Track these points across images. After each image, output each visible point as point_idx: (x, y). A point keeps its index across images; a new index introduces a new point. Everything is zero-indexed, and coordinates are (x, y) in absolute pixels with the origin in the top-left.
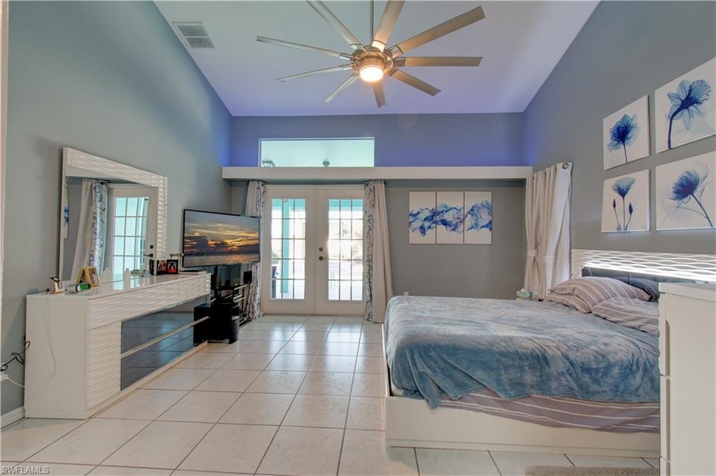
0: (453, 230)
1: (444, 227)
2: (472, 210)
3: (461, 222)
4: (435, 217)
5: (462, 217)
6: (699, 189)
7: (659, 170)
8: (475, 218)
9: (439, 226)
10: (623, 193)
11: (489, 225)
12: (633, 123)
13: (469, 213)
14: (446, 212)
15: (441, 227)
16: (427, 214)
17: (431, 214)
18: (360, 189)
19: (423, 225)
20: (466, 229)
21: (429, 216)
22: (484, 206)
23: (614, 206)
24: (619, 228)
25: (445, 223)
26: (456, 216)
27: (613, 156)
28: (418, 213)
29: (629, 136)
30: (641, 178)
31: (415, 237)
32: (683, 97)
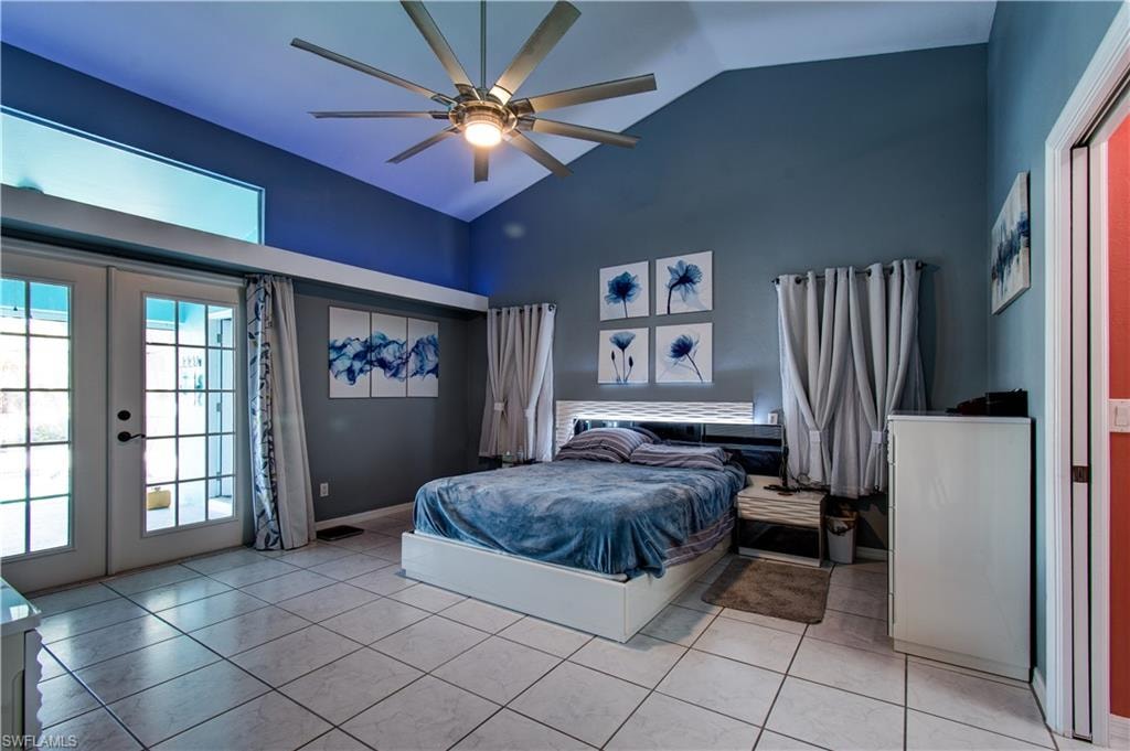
0: (394, 375)
1: (382, 371)
2: (417, 346)
3: (404, 364)
4: (370, 354)
5: (405, 357)
6: (692, 351)
7: (660, 330)
8: (420, 358)
9: (375, 369)
10: (623, 346)
11: (434, 371)
12: (635, 282)
13: (413, 350)
14: (385, 347)
15: (378, 371)
16: (357, 348)
17: (362, 349)
18: (232, 285)
19: (352, 366)
20: (410, 374)
21: (361, 352)
22: (430, 342)
23: (613, 357)
24: (618, 379)
25: (383, 364)
26: (398, 354)
27: (610, 309)
28: (344, 346)
29: (630, 293)
30: (641, 334)
31: (340, 387)
32: (681, 274)
